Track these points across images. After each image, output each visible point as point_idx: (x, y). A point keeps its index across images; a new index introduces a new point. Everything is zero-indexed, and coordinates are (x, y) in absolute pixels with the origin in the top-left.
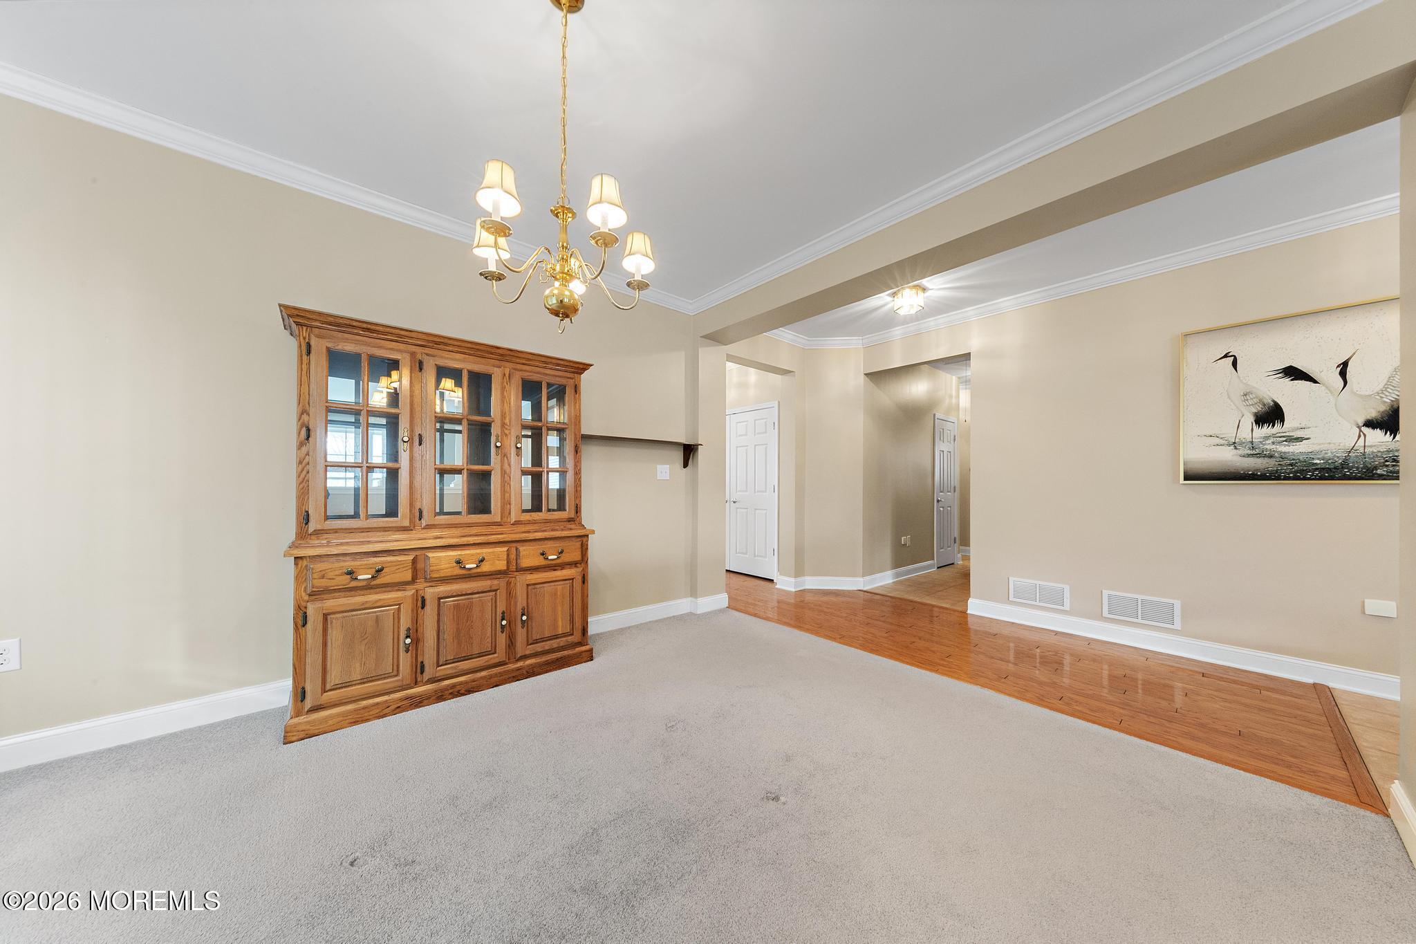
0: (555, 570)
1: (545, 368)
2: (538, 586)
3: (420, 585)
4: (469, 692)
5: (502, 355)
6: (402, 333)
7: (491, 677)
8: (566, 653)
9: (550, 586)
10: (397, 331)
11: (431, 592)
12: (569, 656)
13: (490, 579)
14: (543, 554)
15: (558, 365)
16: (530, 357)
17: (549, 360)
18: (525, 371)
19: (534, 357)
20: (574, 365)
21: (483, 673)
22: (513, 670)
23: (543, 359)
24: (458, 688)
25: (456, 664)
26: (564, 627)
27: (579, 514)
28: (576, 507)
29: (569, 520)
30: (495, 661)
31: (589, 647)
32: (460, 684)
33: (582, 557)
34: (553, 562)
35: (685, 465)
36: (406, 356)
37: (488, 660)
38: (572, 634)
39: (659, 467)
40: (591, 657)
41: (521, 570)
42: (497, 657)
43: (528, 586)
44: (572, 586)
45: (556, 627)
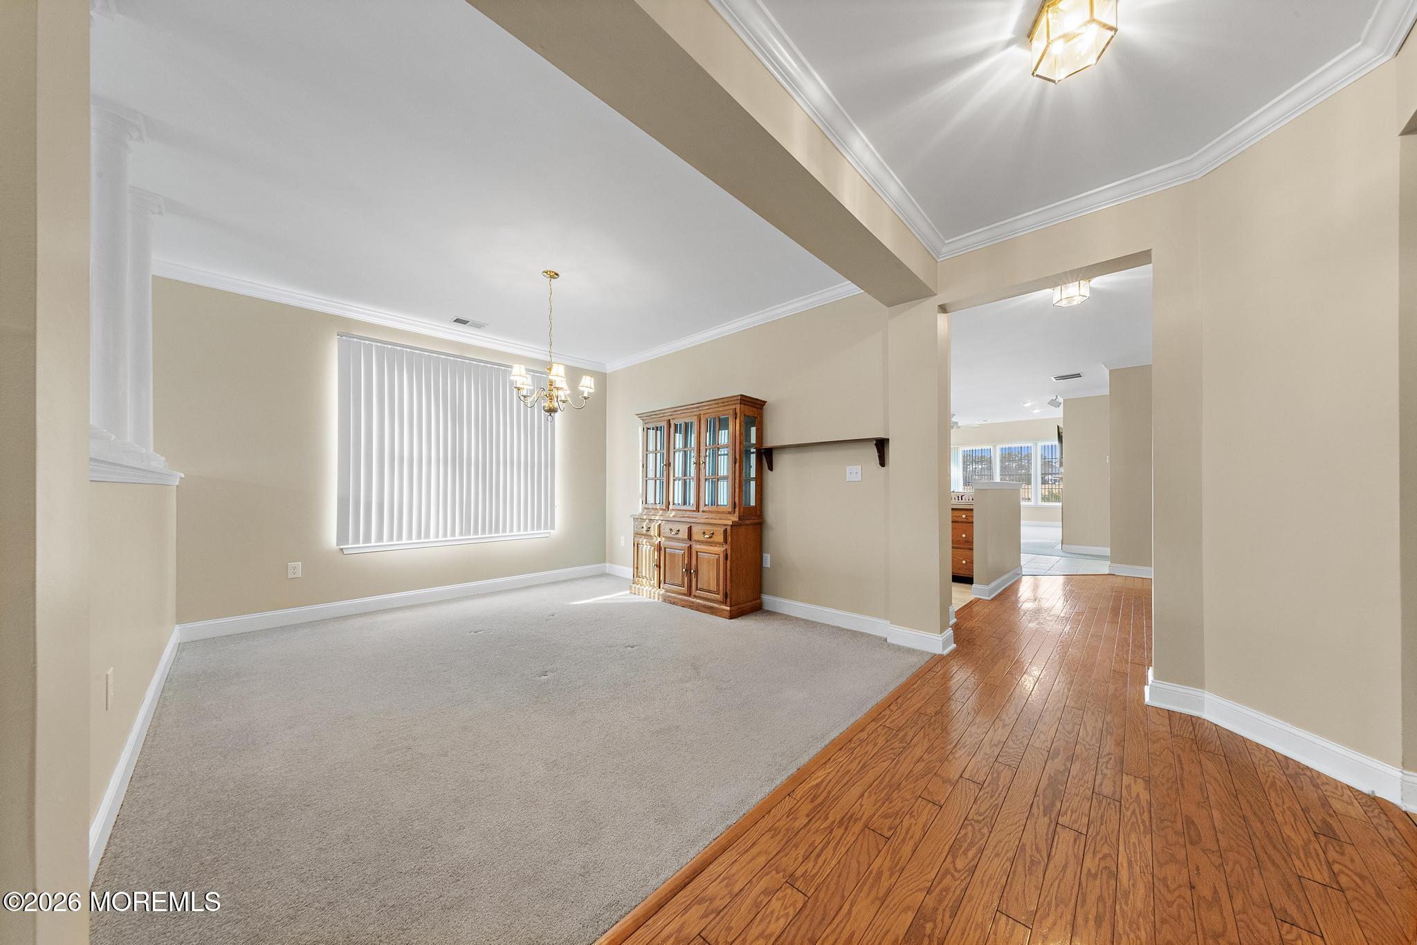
0: (711, 546)
1: (718, 407)
2: (702, 554)
3: (661, 539)
5: (697, 408)
7: (682, 601)
8: (715, 605)
9: (707, 556)
10: (661, 412)
11: (664, 544)
12: (715, 609)
13: (683, 544)
14: (705, 534)
15: (723, 403)
17: (717, 402)
18: (707, 413)
21: (680, 597)
22: (690, 602)
24: (670, 599)
25: (670, 586)
26: (713, 587)
27: (737, 509)
28: (735, 504)
29: (729, 513)
30: (683, 592)
31: (729, 608)
32: (672, 597)
33: (726, 541)
34: (709, 540)
35: (883, 463)
36: (666, 422)
37: (681, 590)
38: (718, 594)
39: (848, 468)
40: (731, 618)
41: (695, 541)
42: (684, 590)
43: (697, 552)
44: (718, 560)
45: (709, 585)
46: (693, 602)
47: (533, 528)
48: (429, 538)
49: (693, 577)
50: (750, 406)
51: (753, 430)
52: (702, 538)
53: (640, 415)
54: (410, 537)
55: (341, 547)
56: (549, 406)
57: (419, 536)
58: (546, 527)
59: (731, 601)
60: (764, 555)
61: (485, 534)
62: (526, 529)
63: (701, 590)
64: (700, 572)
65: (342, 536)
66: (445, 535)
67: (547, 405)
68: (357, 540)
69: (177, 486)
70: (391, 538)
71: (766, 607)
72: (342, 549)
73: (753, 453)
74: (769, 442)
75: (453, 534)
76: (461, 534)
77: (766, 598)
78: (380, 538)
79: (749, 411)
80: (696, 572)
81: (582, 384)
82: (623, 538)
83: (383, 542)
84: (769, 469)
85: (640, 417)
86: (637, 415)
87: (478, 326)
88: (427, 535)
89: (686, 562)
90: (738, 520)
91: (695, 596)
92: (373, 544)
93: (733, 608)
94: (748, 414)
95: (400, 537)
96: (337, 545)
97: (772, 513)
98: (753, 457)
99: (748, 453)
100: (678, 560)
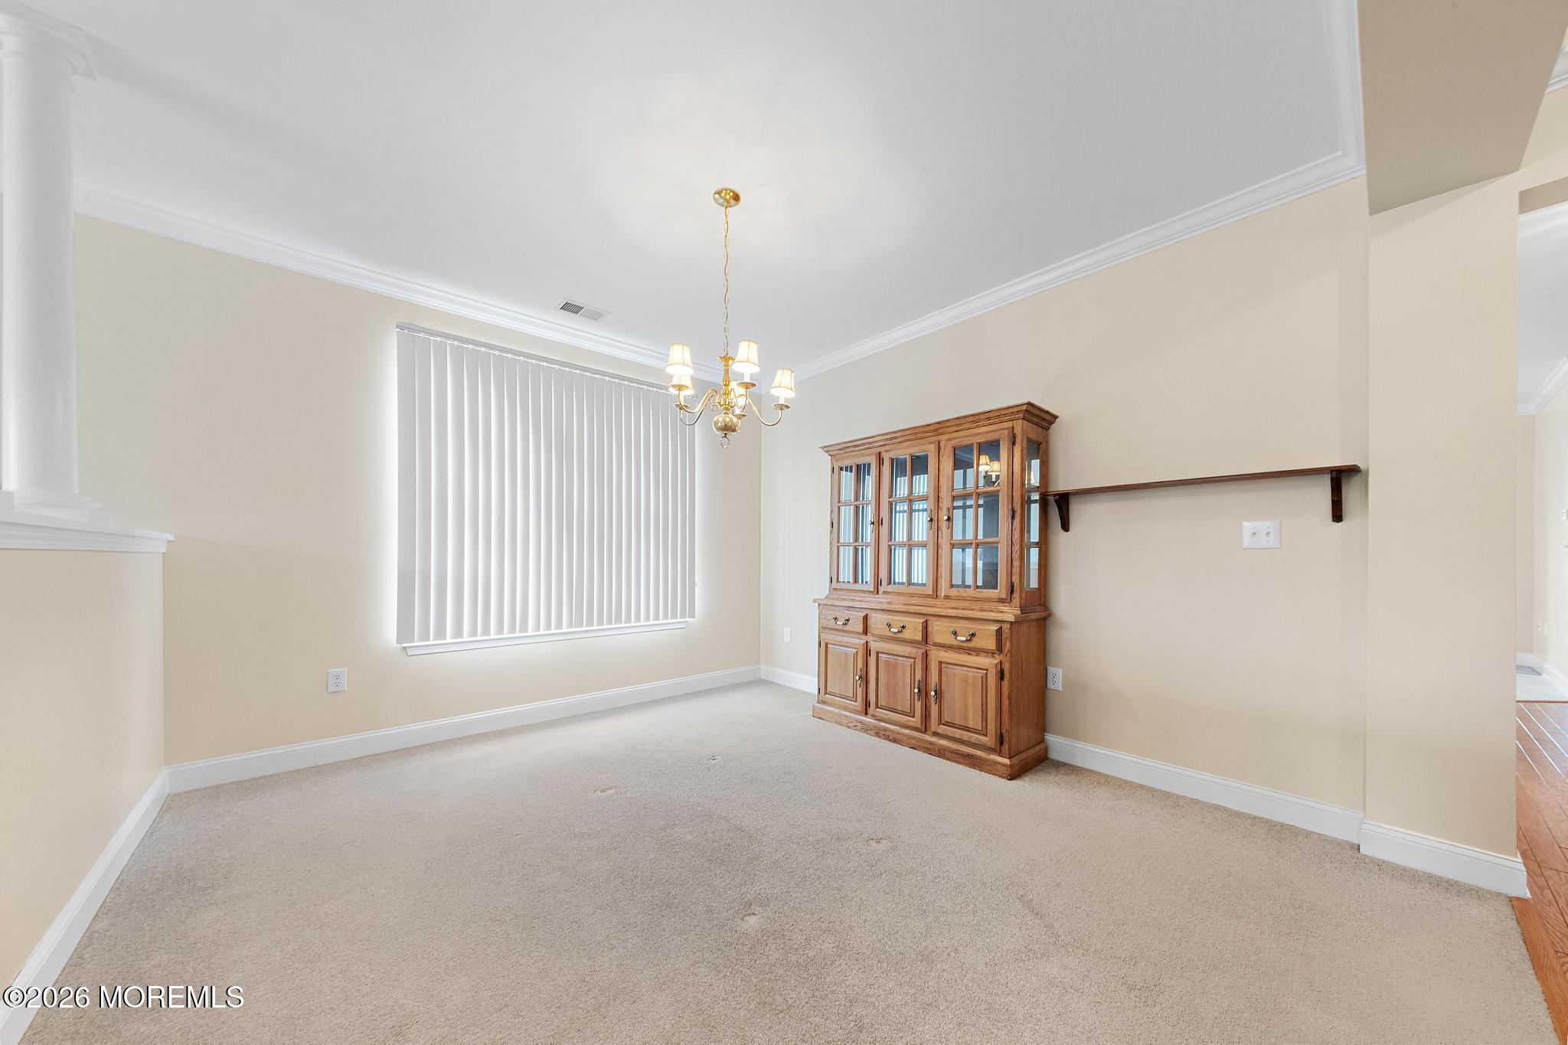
0: (969, 654)
1: (977, 427)
2: (951, 666)
3: (869, 638)
4: (895, 741)
5: (935, 430)
6: (870, 440)
7: (911, 737)
8: (978, 753)
9: (962, 670)
10: (866, 441)
11: (875, 646)
12: (981, 758)
13: (912, 647)
14: (955, 633)
15: (989, 419)
16: (958, 422)
17: (977, 418)
18: (954, 438)
19: (962, 421)
20: (1006, 412)
21: (906, 731)
22: (927, 741)
23: (971, 419)
24: (888, 733)
25: (888, 712)
26: (974, 721)
27: (1016, 595)
28: (1012, 586)
29: (1001, 601)
30: (914, 725)
31: (1007, 761)
32: (890, 730)
33: (1000, 648)
34: (965, 645)
35: (1337, 516)
36: (874, 457)
37: (909, 721)
38: (986, 735)
39: (1247, 525)
40: (1013, 777)
41: (936, 645)
42: (916, 721)
43: (941, 663)
44: (984, 680)
45: (966, 718)
46: (931, 743)
47: (666, 617)
48: (527, 631)
49: (933, 700)
50: (1037, 425)
51: (1036, 464)
52: (949, 640)
53: (826, 449)
54: (500, 630)
55: (404, 645)
56: (724, 420)
57: (512, 629)
58: (683, 615)
59: (1010, 749)
60: (1051, 670)
61: (603, 625)
62: (657, 617)
63: (947, 724)
64: (946, 695)
65: (405, 630)
66: (548, 626)
67: (721, 419)
68: (425, 635)
69: (164, 553)
70: (474, 633)
71: (1054, 755)
72: (405, 648)
73: (1035, 501)
74: (1062, 483)
75: (559, 625)
76: (570, 625)
77: (1051, 739)
78: (458, 632)
79: (1034, 432)
80: (939, 693)
81: (776, 382)
82: (787, 630)
83: (462, 637)
84: (1063, 528)
85: (826, 452)
86: (823, 448)
87: (595, 316)
88: (524, 628)
89: (918, 677)
90: (1019, 612)
91: (935, 734)
92: (448, 640)
93: (1015, 760)
94: (1032, 436)
95: (486, 630)
96: (397, 643)
97: (1064, 602)
98: (1035, 509)
99: (1027, 502)
100: (904, 673)
